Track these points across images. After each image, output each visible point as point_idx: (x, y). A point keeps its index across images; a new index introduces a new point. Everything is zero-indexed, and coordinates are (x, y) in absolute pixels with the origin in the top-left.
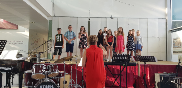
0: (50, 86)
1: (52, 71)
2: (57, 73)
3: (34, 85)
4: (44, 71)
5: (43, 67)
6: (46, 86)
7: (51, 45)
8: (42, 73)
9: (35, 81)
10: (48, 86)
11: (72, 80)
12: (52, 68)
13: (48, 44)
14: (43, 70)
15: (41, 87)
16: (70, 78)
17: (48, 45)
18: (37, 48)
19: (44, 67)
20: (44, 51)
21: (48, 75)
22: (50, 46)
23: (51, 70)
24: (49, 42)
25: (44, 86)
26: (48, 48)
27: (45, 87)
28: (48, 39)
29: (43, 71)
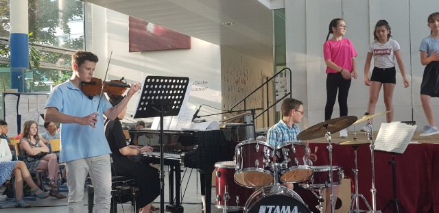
0: (289, 208)
1: (292, 164)
2: (308, 171)
3: (242, 203)
4: (270, 163)
5: (265, 151)
6: (278, 207)
7: (283, 87)
8: (261, 170)
9: (245, 193)
10: (284, 207)
11: (360, 198)
12: (291, 155)
13: (274, 83)
14: (266, 158)
15: (262, 209)
16: (353, 191)
17: (277, 88)
18: (245, 100)
19: (269, 151)
20: (266, 108)
21: (280, 174)
22: (283, 90)
23: (287, 161)
24: (278, 79)
25: (271, 207)
26: (277, 98)
27: (273, 210)
28: (275, 70)
29: (267, 162)
